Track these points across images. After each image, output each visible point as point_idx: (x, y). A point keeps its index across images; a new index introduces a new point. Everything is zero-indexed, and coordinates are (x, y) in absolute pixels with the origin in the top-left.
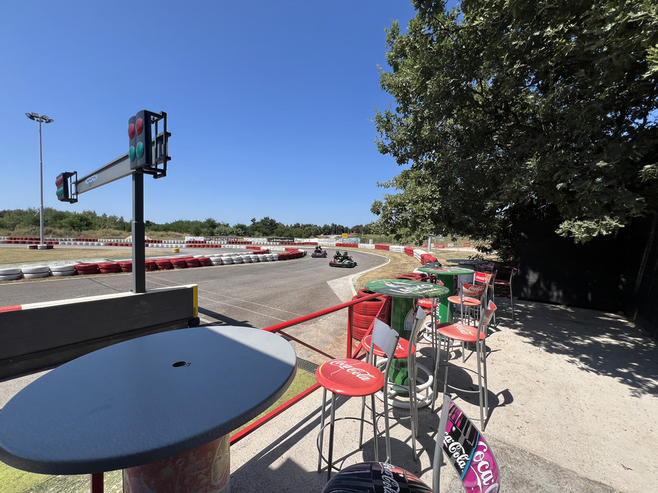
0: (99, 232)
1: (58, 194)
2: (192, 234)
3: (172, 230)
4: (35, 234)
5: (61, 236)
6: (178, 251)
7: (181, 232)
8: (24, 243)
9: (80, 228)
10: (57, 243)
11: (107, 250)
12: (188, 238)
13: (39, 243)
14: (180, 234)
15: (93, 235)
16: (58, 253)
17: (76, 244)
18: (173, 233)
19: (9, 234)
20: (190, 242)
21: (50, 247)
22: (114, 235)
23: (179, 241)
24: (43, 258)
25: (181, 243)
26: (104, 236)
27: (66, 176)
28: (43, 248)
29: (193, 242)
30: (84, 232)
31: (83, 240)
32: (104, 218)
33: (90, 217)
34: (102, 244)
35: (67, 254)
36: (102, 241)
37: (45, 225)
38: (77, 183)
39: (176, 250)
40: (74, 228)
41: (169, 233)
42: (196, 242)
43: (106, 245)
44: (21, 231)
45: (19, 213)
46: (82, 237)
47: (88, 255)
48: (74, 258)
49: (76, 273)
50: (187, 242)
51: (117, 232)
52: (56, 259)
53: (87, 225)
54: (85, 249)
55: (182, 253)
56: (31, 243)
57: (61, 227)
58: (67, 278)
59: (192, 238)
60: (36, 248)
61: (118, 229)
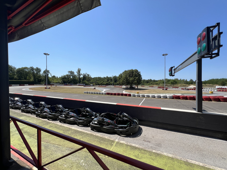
0: (179, 85)
1: (169, 74)
2: (219, 85)
3: (208, 83)
4: (163, 86)
5: (169, 86)
6: (212, 93)
7: (213, 84)
8: (161, 88)
9: (174, 84)
10: (168, 88)
11: (182, 91)
12: (217, 87)
13: (164, 88)
14: (212, 85)
15: (177, 86)
16: (169, 91)
17: (173, 89)
18: (209, 84)
19: (158, 86)
20: (219, 89)
21: (166, 90)
22: (184, 86)
23: (212, 88)
24: (165, 93)
25: (213, 89)
26: (181, 86)
27: (172, 68)
28: (165, 90)
29: (221, 89)
30: (175, 85)
31: (175, 87)
32: (181, 80)
33: (176, 80)
34: (180, 89)
35: (171, 92)
36: (180, 88)
37: (166, 83)
38: (175, 70)
39: (211, 92)
40: (172, 84)
41: (207, 84)
42: (223, 89)
43: (181, 89)
44: (161, 85)
45: (160, 80)
46: (174, 86)
47: (176, 92)
48: (172, 93)
49: (173, 98)
50: (217, 89)
51: (185, 85)
52: (168, 93)
53: (175, 83)
54: (175, 90)
55: (215, 94)
56: (162, 88)
57: (169, 84)
58: (171, 100)
59: (220, 87)
60: (163, 89)
61: (185, 84)
